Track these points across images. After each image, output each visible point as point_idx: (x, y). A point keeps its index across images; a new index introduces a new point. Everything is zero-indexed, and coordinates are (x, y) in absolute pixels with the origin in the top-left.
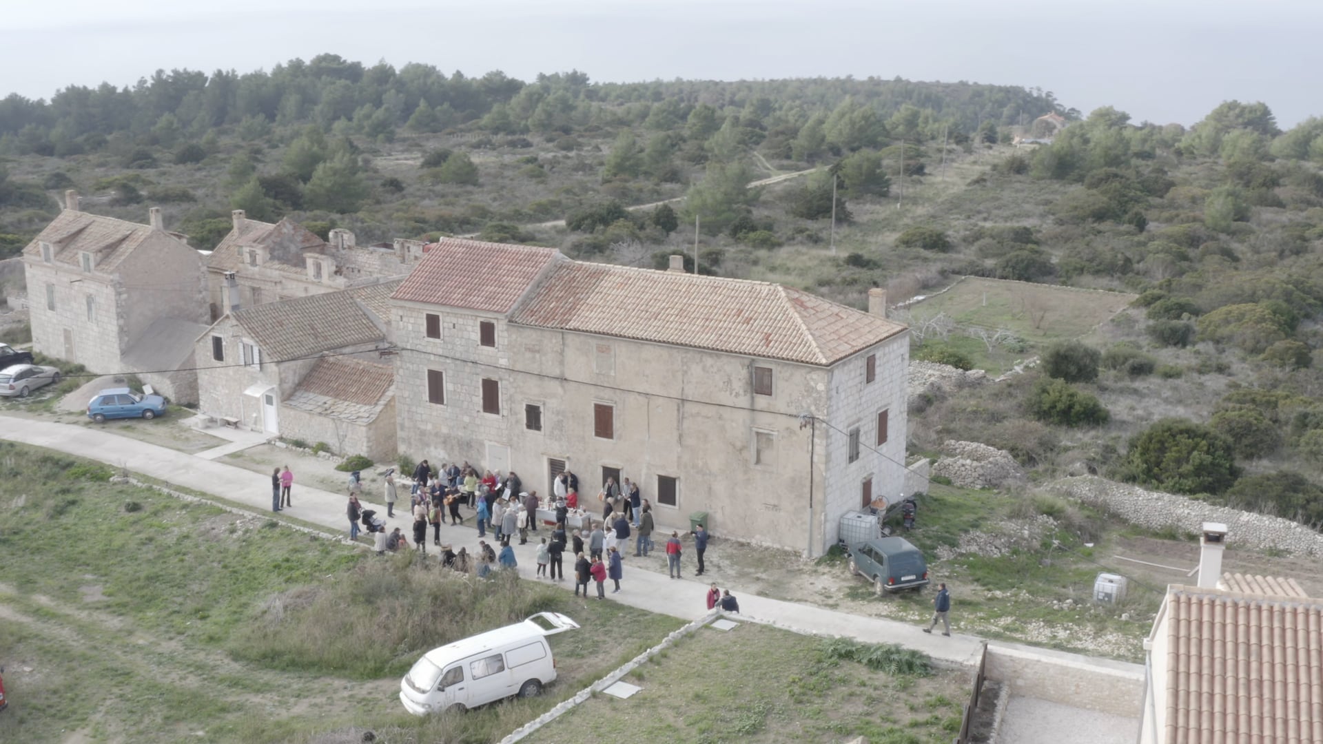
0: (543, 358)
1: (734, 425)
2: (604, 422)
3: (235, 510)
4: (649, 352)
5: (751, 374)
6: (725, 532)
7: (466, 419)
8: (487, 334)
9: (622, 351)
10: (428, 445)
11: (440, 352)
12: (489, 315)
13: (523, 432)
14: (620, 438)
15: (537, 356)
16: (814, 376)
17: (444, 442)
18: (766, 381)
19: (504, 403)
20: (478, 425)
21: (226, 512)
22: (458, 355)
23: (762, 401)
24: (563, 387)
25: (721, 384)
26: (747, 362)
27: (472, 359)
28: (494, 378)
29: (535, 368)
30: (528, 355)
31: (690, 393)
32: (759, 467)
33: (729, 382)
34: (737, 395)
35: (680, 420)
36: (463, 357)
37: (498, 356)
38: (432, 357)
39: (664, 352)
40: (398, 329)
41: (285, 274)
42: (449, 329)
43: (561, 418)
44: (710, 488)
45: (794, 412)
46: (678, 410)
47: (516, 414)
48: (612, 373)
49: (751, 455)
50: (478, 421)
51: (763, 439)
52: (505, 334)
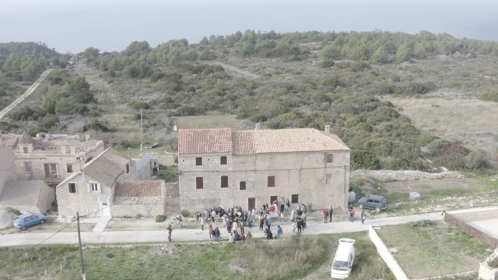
0: (247, 165)
1: (319, 173)
2: (271, 182)
3: (154, 245)
4: (288, 156)
5: (325, 157)
6: (315, 207)
7: (213, 192)
8: (224, 160)
9: (278, 158)
10: (195, 204)
11: (202, 170)
12: (224, 154)
13: (238, 191)
14: (277, 186)
15: (245, 164)
16: (346, 154)
17: (203, 202)
18: (331, 158)
19: (230, 183)
20: (218, 193)
21: (150, 247)
22: (210, 170)
23: (329, 164)
24: (255, 173)
25: (315, 162)
26: (324, 153)
27: (216, 170)
28: (226, 175)
29: (244, 169)
30: (241, 165)
31: (304, 166)
32: (327, 185)
33: (318, 160)
34: (320, 164)
35: (300, 175)
36: (212, 170)
37: (228, 167)
38: (198, 173)
39: (295, 156)
40: (182, 165)
41: (47, 154)
42: (206, 161)
43: (254, 184)
44: (310, 195)
45: (339, 165)
46: (299, 173)
47: (235, 186)
48: (275, 165)
49: (324, 182)
50: (218, 191)
51: (329, 176)
52: (231, 159)
